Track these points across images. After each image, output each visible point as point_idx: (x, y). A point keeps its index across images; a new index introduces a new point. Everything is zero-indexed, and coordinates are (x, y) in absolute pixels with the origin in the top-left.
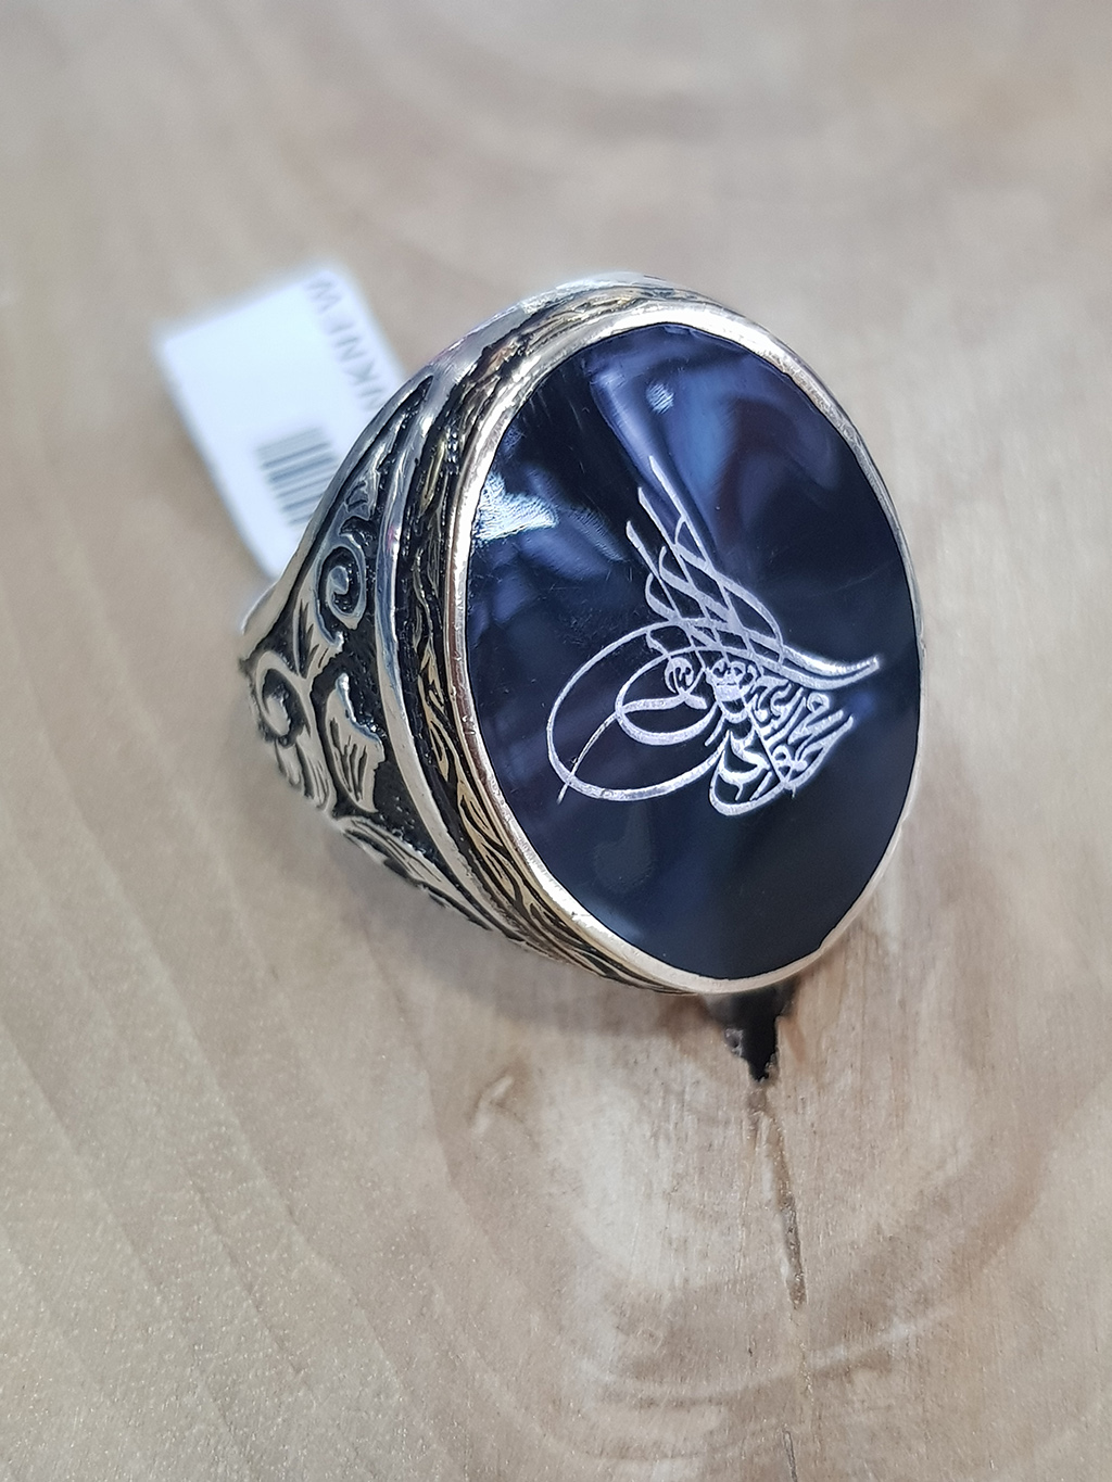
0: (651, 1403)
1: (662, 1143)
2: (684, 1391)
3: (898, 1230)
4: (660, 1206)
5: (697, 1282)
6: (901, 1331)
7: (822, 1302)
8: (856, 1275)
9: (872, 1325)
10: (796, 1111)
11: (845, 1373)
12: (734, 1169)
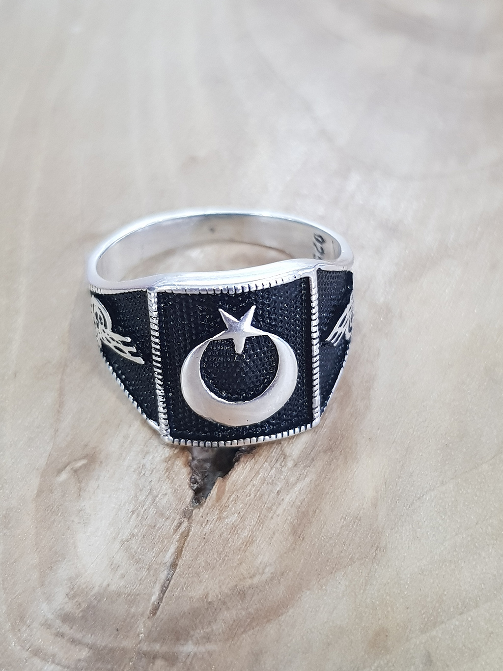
0: (61, 635)
1: (134, 516)
3: (215, 599)
7: (162, 619)
10: (201, 525)
11: (154, 657)
12: (159, 541)
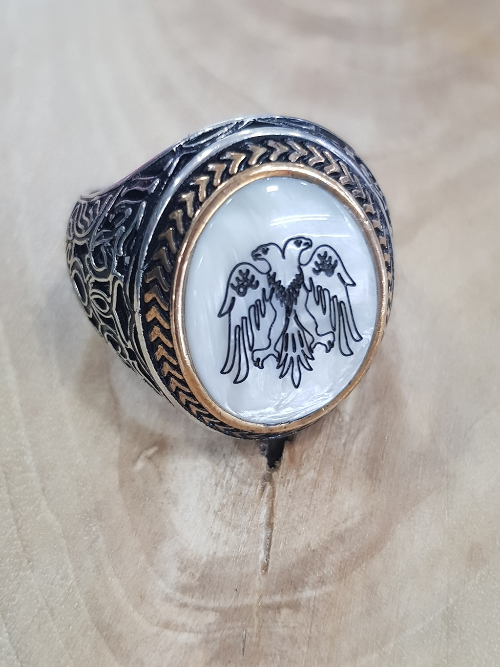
0: (184, 605)
1: (219, 488)
2: (202, 603)
3: (318, 547)
4: (211, 516)
5: (220, 554)
6: (308, 593)
7: (275, 574)
8: (293, 565)
9: (295, 588)
10: (284, 486)
11: (278, 608)
12: (249, 506)
